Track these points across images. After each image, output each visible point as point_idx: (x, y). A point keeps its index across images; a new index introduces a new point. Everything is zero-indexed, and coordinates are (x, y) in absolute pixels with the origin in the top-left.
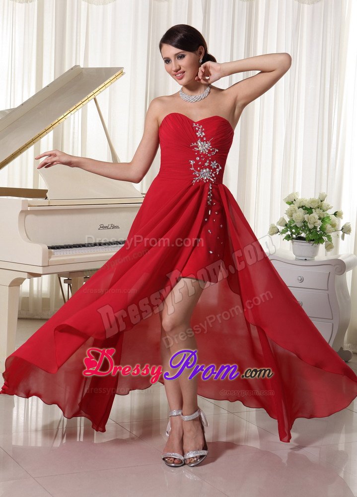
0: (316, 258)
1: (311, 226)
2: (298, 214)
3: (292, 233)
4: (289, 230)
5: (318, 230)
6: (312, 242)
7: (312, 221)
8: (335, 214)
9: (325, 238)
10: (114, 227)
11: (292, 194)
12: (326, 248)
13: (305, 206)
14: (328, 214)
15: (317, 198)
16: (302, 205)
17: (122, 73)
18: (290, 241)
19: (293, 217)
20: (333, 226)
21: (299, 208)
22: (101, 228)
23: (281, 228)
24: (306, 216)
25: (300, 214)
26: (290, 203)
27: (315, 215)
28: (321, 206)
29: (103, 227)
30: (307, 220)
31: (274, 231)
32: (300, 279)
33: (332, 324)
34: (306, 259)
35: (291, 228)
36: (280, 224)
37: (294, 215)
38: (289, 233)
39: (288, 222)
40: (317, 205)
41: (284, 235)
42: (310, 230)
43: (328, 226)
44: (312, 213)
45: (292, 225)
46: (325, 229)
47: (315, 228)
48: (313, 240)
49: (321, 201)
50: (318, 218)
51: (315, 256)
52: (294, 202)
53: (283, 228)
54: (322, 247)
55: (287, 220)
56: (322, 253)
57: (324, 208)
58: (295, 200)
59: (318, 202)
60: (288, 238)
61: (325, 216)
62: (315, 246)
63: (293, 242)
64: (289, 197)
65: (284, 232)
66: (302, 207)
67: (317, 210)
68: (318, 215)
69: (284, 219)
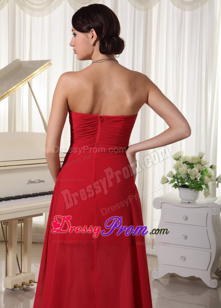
0: (197, 201)
1: (192, 178)
2: (183, 168)
3: (178, 182)
4: (176, 180)
5: (198, 180)
6: (193, 189)
7: (194, 174)
8: (211, 167)
9: (204, 186)
10: (40, 181)
11: (178, 152)
12: (205, 194)
13: (188, 162)
14: (206, 168)
15: (197, 156)
16: (185, 160)
17: (50, 64)
18: (177, 189)
19: (179, 170)
20: (210, 177)
21: (184, 163)
22: (29, 183)
23: (170, 179)
24: (189, 170)
25: (184, 169)
26: (177, 159)
27: (196, 169)
28: (200, 162)
29: (31, 182)
30: (189, 173)
31: (165, 181)
32: (185, 218)
33: (210, 253)
34: (189, 202)
35: (178, 179)
36: (169, 176)
37: (180, 170)
38: (176, 182)
39: (175, 174)
40: (197, 161)
41: (173, 184)
42: (192, 181)
43: (206, 178)
44: (193, 167)
45: (179, 176)
46: (204, 180)
47: (196, 179)
48: (195, 188)
49: (200, 158)
50: (198, 171)
51: (196, 199)
52: (180, 159)
53: (172, 179)
54: (201, 193)
55: (175, 172)
56: (201, 197)
57: (203, 163)
58: (180, 157)
59: (198, 159)
60: (176, 186)
61: (204, 169)
62: (197, 193)
63: (179, 189)
64: (176, 154)
65: (172, 182)
66: (186, 162)
67: (198, 165)
68: (198, 169)
69: (172, 172)
